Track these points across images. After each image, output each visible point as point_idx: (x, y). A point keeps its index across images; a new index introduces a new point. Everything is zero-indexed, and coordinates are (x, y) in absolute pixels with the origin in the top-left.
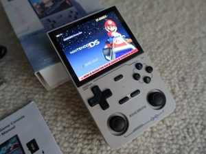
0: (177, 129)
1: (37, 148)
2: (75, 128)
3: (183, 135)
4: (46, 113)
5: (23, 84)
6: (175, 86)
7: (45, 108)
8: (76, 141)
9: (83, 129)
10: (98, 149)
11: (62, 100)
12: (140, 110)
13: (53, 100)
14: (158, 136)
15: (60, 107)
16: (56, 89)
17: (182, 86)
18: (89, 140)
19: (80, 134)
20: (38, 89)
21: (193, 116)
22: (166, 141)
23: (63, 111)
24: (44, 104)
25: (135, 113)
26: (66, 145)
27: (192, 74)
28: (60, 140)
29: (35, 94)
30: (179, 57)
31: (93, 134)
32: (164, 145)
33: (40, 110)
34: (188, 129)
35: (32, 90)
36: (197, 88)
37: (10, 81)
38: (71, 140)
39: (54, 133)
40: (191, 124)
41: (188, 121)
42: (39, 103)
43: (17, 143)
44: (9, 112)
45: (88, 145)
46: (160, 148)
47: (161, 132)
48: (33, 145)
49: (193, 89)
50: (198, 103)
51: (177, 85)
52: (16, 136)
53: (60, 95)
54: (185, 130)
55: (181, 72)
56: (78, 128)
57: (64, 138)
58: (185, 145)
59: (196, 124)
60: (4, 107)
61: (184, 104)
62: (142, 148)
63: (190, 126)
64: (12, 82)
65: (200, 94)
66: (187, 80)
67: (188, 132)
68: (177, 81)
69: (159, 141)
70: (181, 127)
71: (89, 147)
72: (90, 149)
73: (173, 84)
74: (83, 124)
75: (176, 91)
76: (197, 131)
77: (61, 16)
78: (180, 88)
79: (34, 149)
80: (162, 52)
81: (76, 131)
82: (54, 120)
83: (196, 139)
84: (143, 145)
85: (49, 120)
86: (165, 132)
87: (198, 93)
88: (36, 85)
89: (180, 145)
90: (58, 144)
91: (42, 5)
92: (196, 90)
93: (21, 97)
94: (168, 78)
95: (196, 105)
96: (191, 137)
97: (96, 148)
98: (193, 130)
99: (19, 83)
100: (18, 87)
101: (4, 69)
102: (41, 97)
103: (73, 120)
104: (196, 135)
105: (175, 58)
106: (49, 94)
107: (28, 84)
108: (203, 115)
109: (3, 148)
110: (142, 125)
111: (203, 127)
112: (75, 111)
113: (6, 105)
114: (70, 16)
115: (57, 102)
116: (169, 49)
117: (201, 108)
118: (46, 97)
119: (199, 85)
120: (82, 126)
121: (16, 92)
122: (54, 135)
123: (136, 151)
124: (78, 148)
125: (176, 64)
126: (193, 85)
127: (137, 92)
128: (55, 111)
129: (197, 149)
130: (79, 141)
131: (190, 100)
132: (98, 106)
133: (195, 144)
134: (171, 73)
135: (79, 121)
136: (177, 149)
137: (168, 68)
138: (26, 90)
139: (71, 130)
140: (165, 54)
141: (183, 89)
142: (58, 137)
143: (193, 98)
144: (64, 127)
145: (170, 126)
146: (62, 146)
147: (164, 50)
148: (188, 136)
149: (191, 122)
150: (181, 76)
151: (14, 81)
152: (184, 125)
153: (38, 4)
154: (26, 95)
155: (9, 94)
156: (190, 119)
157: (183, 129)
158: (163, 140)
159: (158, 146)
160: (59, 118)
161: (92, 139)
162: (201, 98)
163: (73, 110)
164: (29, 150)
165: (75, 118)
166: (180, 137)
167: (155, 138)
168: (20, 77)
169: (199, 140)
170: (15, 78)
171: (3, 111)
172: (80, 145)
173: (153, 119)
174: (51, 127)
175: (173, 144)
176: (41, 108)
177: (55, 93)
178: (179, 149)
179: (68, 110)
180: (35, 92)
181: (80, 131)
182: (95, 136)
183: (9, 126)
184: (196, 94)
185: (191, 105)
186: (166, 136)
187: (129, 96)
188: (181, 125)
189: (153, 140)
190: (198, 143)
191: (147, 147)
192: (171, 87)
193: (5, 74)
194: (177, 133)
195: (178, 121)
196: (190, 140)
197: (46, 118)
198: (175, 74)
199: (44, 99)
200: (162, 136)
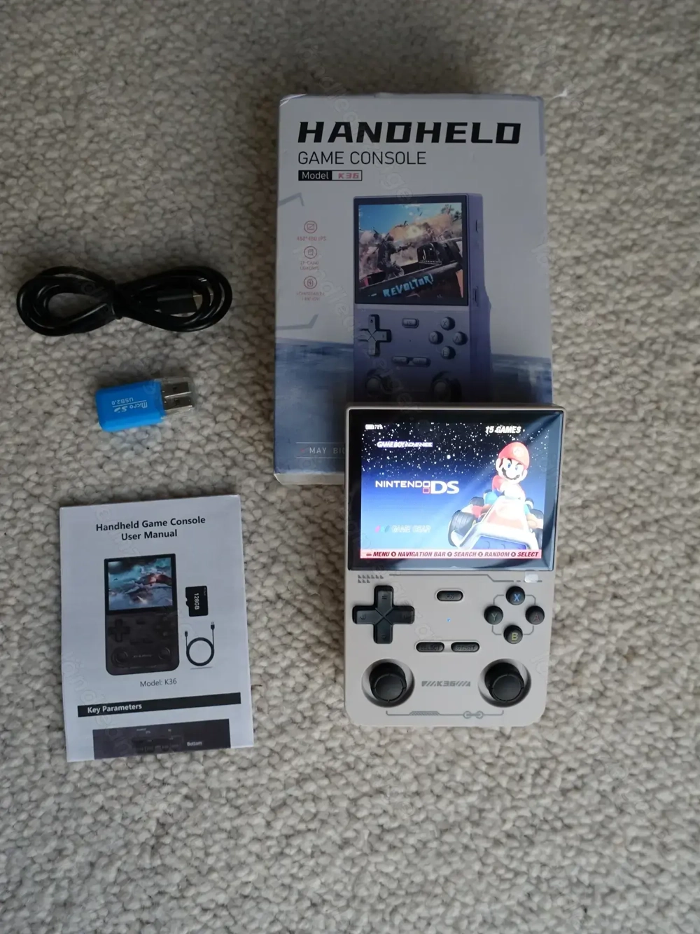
0: (519, 752)
1: (203, 611)
2: (300, 611)
3: (520, 771)
4: (254, 538)
5: (233, 425)
6: (595, 659)
7: (256, 522)
8: (287, 640)
9: (317, 625)
10: (324, 686)
11: (302, 527)
12: (453, 684)
13: (282, 512)
14: (466, 739)
15: (291, 543)
16: (304, 488)
17: (613, 668)
18: (315, 655)
19: (304, 632)
20: (260, 462)
21: (579, 749)
22: (476, 758)
23: (293, 558)
24: (258, 513)
25: (439, 684)
26: (264, 636)
27: (666, 654)
28: (257, 618)
29: (250, 475)
30: (676, 589)
31: (330, 648)
32: (466, 764)
33: (243, 521)
34: (543, 767)
35: (245, 455)
36: (645, 695)
37: (205, 399)
38: (279, 632)
39: (253, 595)
40: (559, 762)
41: (557, 751)
42: (250, 504)
43: (168, 574)
44: (175, 486)
45: (309, 664)
46: (451, 763)
47: (478, 735)
48: (199, 600)
49: (635, 694)
50: (615, 731)
51: (602, 659)
52: (173, 557)
53: (307, 511)
54: (535, 765)
55: (642, 632)
56: (307, 618)
57: (265, 619)
58: (508, 791)
59: (570, 770)
60: (168, 467)
61: (581, 713)
62: (416, 740)
63: (552, 765)
64: (208, 406)
65: (641, 715)
66: (637, 662)
67: (537, 773)
68: (612, 648)
69: (461, 749)
70: (531, 754)
71: (307, 670)
72: (307, 675)
73: (593, 650)
74: (322, 612)
75: (587, 673)
76: (558, 782)
77: (417, 324)
78: (604, 670)
79: (197, 608)
80: (638, 546)
81: (299, 619)
82: (264, 566)
83: (543, 796)
84: (421, 736)
85: (253, 560)
86: (486, 742)
87: (637, 709)
88: (261, 448)
89: (499, 785)
90: (249, 624)
91: (387, 248)
92: (640, 699)
93: (215, 463)
94: (595, 627)
95: (606, 732)
96: (534, 785)
97: (320, 681)
98: (551, 775)
99: (223, 417)
100: (218, 428)
101: (203, 350)
102: (261, 489)
103: (305, 591)
104: (549, 789)
105: (661, 584)
106: (281, 493)
107: (243, 433)
108: (601, 762)
109: (137, 568)
110: (436, 713)
111: (579, 783)
112: (319, 573)
113: (175, 464)
114: (440, 338)
115: (290, 525)
116: (668, 548)
117: (612, 744)
118: (272, 498)
119: (658, 691)
120: (317, 617)
121: (208, 439)
122: (249, 601)
123: (399, 737)
124: (284, 657)
125: (652, 602)
126: (645, 682)
127: (472, 646)
128: (276, 544)
129: (528, 815)
130: (295, 644)
131: (602, 711)
132: (368, 629)
133: (532, 803)
134: (612, 620)
135: (316, 602)
136: (486, 788)
137: (617, 603)
138: (234, 448)
139: (290, 611)
140: (643, 556)
141: (607, 677)
142: (256, 608)
143: (614, 712)
144: (279, 597)
145: (509, 738)
146: (255, 632)
147: (651, 542)
148: (529, 780)
149: (562, 758)
150: (632, 642)
151: (215, 406)
152: (542, 754)
153: (376, 236)
154: (229, 463)
155: (191, 436)
156: (566, 752)
157: (530, 760)
158: (469, 753)
159: (451, 758)
160: (277, 569)
161: (323, 658)
162: (631, 725)
163: (317, 567)
164: (187, 603)
165: (312, 591)
166: (511, 771)
167: (455, 738)
168: (234, 402)
169: (546, 802)
170: (221, 396)
171: (164, 475)
172: (291, 654)
173: (468, 715)
174: (252, 580)
175: (486, 774)
176: (250, 518)
177: (296, 499)
178: (490, 790)
179: (306, 560)
180: (251, 466)
181: (306, 625)
182: (333, 655)
183: (165, 523)
184: (628, 708)
185: (596, 725)
186: (484, 749)
187: (448, 645)
188: (535, 749)
189: (448, 740)
190: (538, 806)
191: (427, 744)
192: (585, 654)
193: (200, 368)
194: (513, 760)
195: (533, 738)
196: (528, 791)
197: (249, 550)
198: (621, 628)
199: (264, 499)
200: (473, 744)
